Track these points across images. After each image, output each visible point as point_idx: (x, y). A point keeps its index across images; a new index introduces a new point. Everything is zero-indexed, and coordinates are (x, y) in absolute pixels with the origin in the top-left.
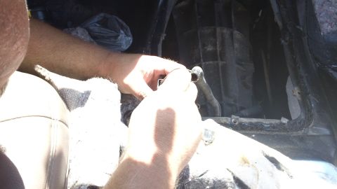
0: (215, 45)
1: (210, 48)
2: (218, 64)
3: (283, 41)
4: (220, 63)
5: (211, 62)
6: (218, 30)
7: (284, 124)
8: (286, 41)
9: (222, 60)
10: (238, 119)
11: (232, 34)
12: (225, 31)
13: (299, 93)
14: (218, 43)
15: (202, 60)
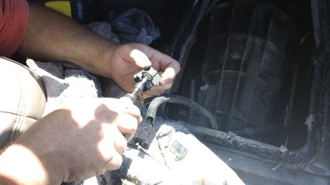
0: (242, 54)
1: (236, 56)
2: (238, 74)
3: (315, 61)
4: (241, 74)
5: (232, 71)
6: (250, 38)
7: (281, 153)
8: (319, 62)
9: (244, 71)
10: (234, 136)
11: (264, 45)
12: (257, 40)
13: (312, 123)
14: (245, 52)
15: (223, 68)
